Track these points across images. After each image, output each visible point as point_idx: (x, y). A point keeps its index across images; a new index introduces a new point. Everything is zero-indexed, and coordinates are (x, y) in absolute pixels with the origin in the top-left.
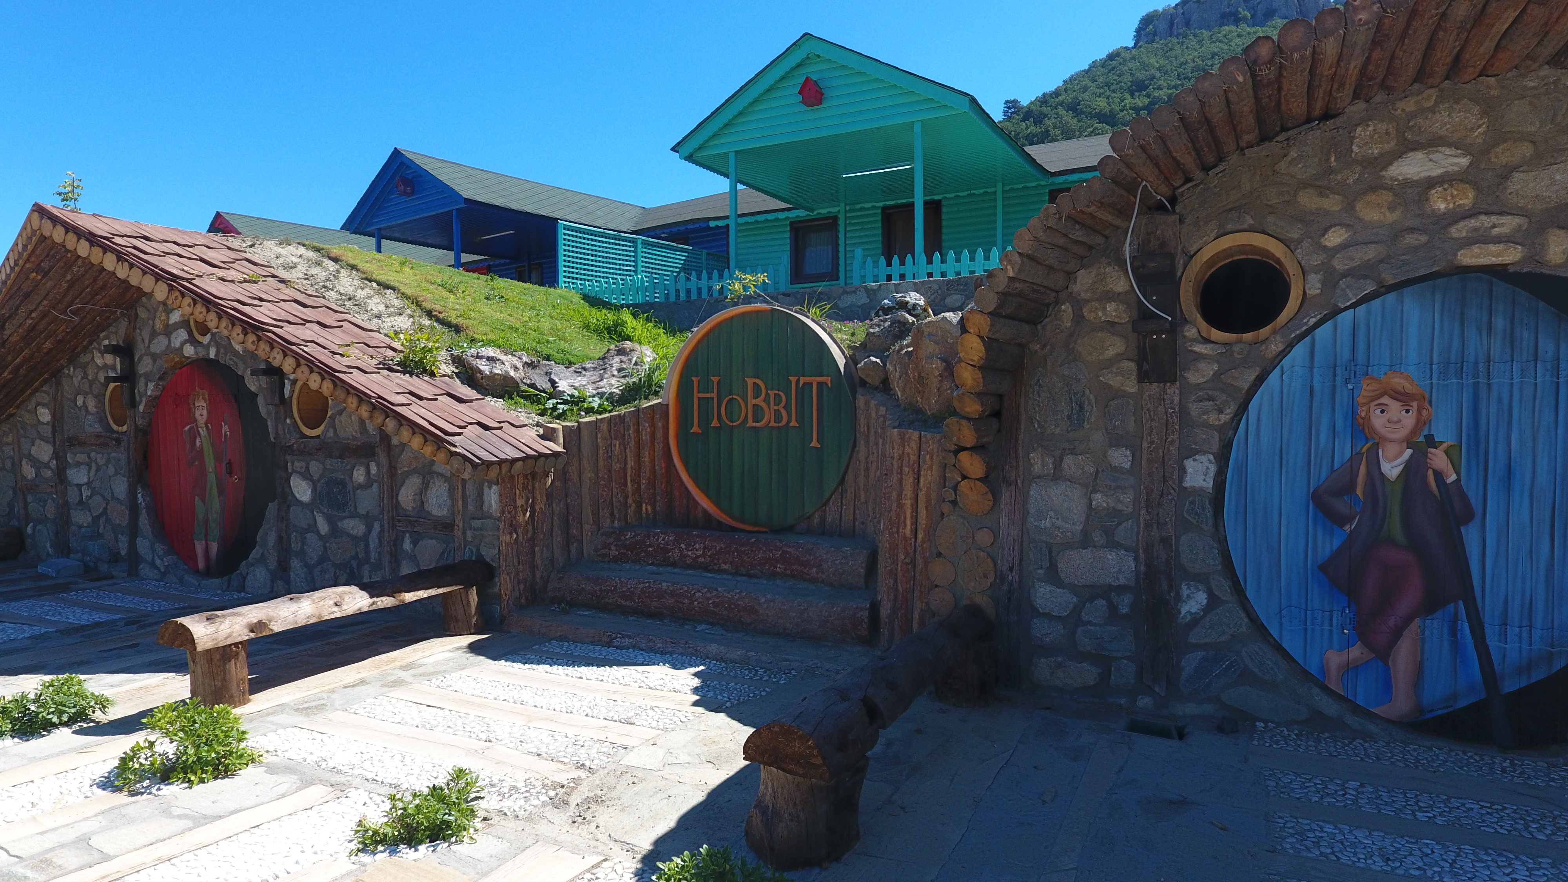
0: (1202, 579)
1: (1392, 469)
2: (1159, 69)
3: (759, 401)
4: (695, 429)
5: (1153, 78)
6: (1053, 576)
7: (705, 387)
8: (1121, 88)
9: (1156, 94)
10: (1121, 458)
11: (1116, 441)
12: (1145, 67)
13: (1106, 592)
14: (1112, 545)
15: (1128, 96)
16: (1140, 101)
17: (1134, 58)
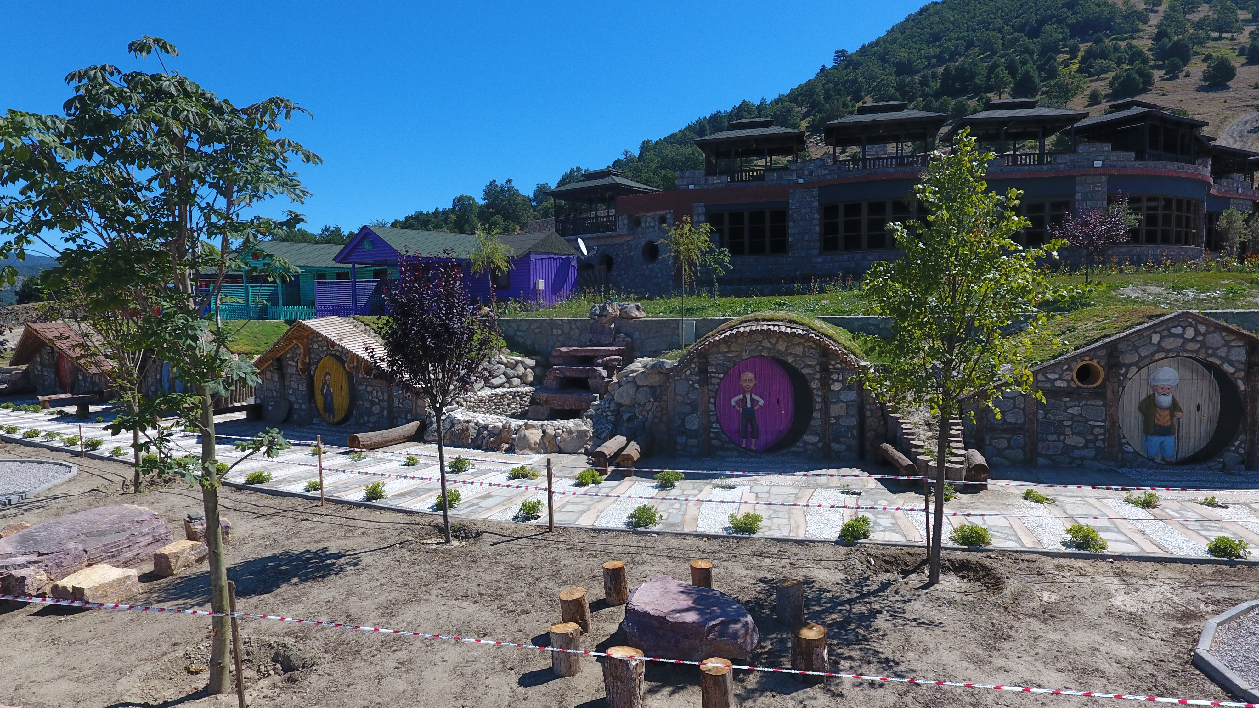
15: (925, 47)
16: (933, 51)
17: (937, 13)
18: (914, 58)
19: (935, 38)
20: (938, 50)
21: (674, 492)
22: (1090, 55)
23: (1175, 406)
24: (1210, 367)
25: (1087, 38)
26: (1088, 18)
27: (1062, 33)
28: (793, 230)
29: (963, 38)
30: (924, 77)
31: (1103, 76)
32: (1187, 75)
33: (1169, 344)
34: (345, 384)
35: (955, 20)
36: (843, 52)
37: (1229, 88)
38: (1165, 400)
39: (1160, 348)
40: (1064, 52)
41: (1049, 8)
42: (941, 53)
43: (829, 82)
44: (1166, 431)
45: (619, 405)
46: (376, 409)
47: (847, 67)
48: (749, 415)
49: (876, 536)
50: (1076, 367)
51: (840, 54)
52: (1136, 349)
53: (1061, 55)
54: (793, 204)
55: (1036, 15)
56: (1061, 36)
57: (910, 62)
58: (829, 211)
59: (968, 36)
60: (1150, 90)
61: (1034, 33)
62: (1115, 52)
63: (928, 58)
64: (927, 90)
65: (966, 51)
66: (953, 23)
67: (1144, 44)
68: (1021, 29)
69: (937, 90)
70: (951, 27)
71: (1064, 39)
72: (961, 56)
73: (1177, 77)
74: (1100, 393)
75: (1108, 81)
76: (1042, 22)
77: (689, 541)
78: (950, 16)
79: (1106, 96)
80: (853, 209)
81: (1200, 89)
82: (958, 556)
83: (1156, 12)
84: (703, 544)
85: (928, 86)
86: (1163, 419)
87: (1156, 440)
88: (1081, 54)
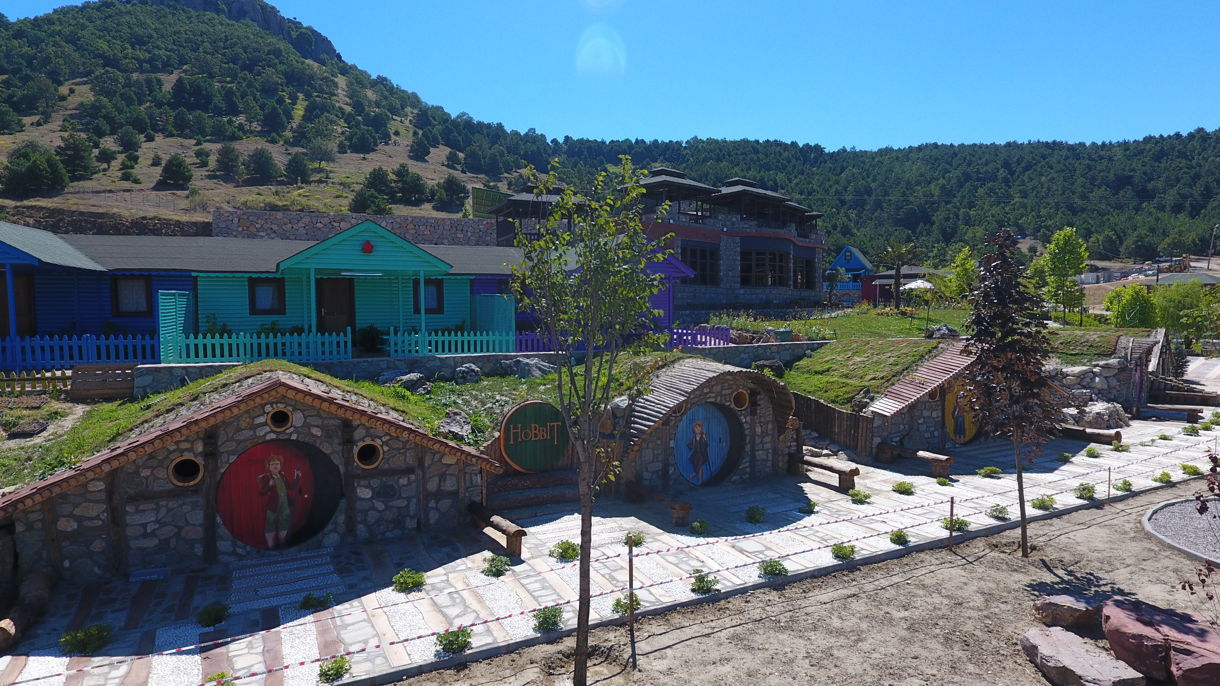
0: (672, 465)
1: (698, 439)
2: (155, 30)
3: (537, 431)
4: (512, 442)
5: (151, 37)
6: (647, 470)
7: (516, 428)
8: (121, 37)
9: (156, 52)
10: (659, 442)
11: (658, 439)
12: (142, 25)
13: (657, 472)
14: (658, 461)
54: (723, 246)
71: (282, 84)
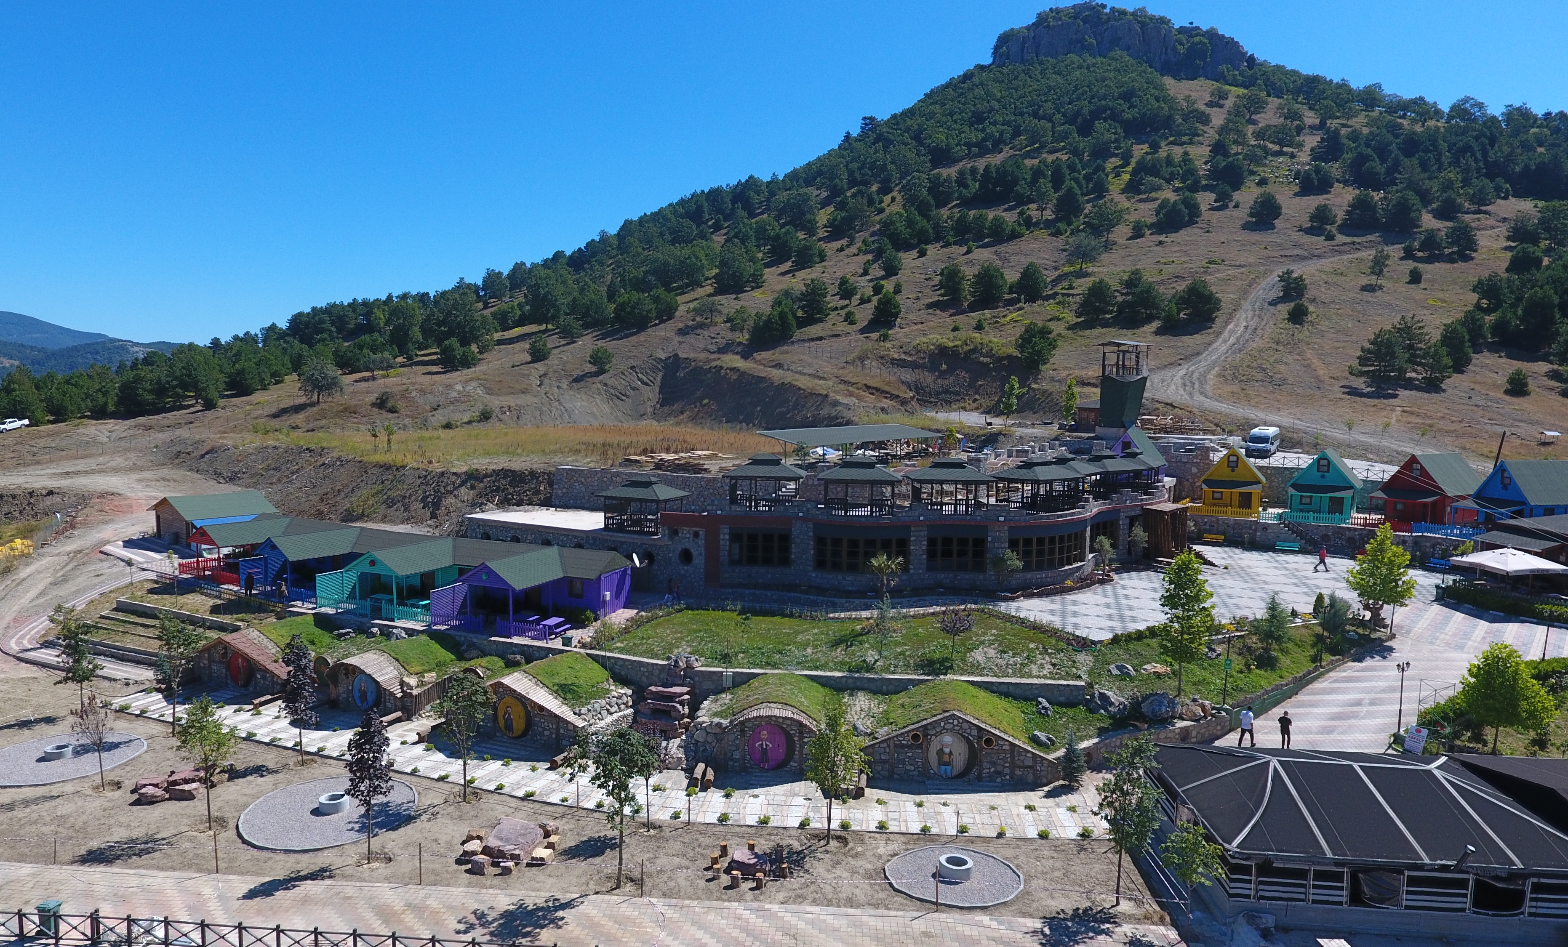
15: (966, 129)
16: (975, 136)
17: (981, 84)
18: (952, 143)
19: (978, 119)
20: (981, 136)
21: (733, 800)
22: (1143, 168)
23: (951, 753)
24: (963, 736)
25: (1144, 138)
26: (1145, 114)
27: (1115, 133)
28: (794, 548)
29: (1008, 123)
30: (961, 173)
31: (1153, 195)
32: (1237, 206)
33: (948, 726)
34: (523, 714)
35: (1002, 97)
36: (872, 119)
37: (1274, 228)
38: (947, 750)
39: (944, 728)
40: (1116, 155)
41: (1104, 97)
42: (984, 140)
43: (854, 160)
44: (947, 764)
45: (697, 741)
46: (547, 733)
47: (876, 141)
48: (764, 751)
49: (812, 825)
50: (911, 735)
51: (870, 122)
52: (934, 728)
53: (1113, 160)
54: (796, 530)
55: (1090, 103)
56: (1113, 137)
57: (949, 148)
58: (820, 541)
59: (1015, 121)
60: (1197, 223)
61: (1085, 129)
62: (1167, 166)
63: (969, 145)
64: (965, 191)
65: (1011, 139)
66: (999, 101)
67: (1200, 153)
68: (1072, 121)
69: (976, 193)
70: (997, 106)
71: (1117, 141)
72: (1006, 145)
73: (1227, 207)
74: (920, 746)
75: (1155, 204)
76: (1096, 115)
77: (744, 828)
78: (996, 91)
79: (1150, 226)
80: (837, 542)
81: (1247, 227)
82: (839, 833)
83: (1221, 106)
84: (749, 830)
85: (966, 186)
86: (946, 758)
87: (943, 767)
88: (1133, 162)
